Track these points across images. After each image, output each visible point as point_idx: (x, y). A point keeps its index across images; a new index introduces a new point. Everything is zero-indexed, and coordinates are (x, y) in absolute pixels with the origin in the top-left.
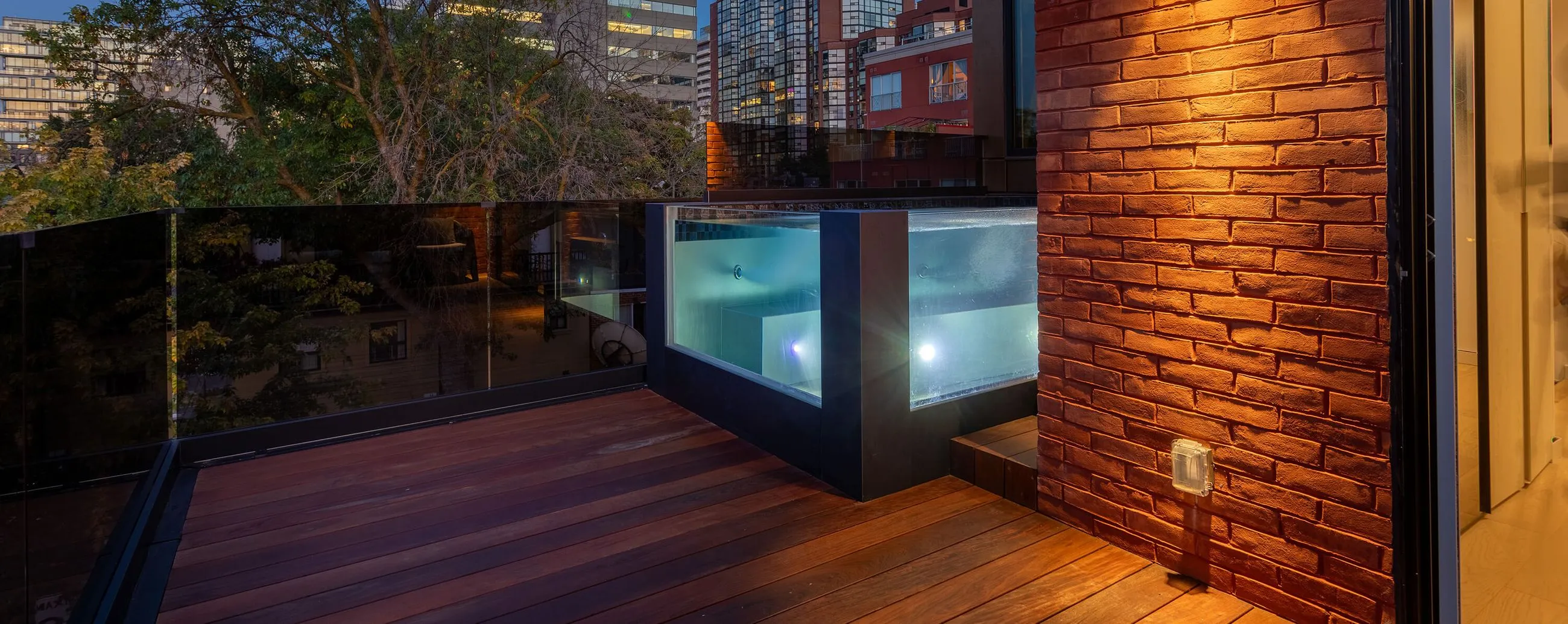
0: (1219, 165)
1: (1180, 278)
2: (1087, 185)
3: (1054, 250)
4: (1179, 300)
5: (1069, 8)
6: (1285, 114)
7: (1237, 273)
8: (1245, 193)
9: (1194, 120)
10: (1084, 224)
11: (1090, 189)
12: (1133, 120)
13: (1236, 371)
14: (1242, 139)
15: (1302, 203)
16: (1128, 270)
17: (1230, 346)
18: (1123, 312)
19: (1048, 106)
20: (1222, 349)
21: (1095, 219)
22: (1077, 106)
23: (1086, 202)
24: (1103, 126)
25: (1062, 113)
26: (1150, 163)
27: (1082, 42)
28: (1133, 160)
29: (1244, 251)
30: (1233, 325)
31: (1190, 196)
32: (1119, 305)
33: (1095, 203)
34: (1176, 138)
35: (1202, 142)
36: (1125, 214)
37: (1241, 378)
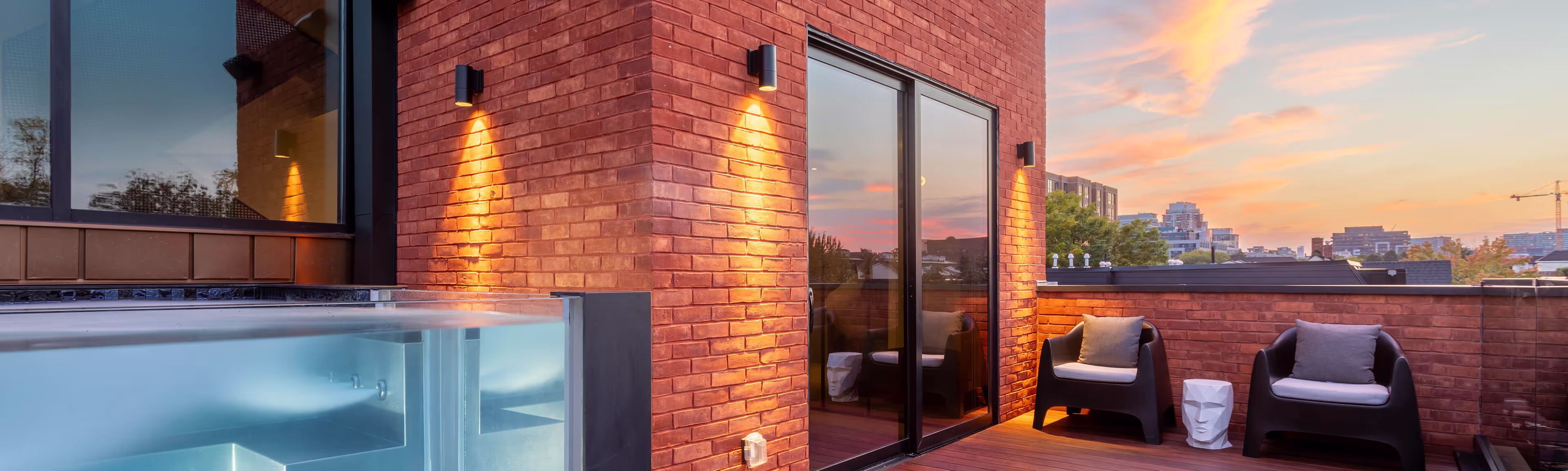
0: (758, 254)
1: (741, 328)
2: (690, 264)
3: (666, 322)
4: (738, 344)
5: (678, 116)
6: (780, 227)
7: (764, 320)
8: (767, 271)
9: (747, 223)
10: (686, 295)
11: (692, 267)
12: (718, 218)
13: (762, 380)
14: (766, 239)
15: (786, 277)
16: (717, 328)
17: (760, 366)
18: (711, 361)
19: (662, 195)
20: (757, 369)
21: (695, 291)
22: (683, 199)
23: (689, 278)
24: (701, 219)
25: (672, 203)
26: (726, 250)
27: (688, 148)
28: (719, 246)
29: (766, 307)
30: (761, 352)
31: (745, 273)
32: (708, 356)
33: (695, 279)
34: (739, 234)
35: (750, 238)
36: (713, 287)
37: (766, 383)
